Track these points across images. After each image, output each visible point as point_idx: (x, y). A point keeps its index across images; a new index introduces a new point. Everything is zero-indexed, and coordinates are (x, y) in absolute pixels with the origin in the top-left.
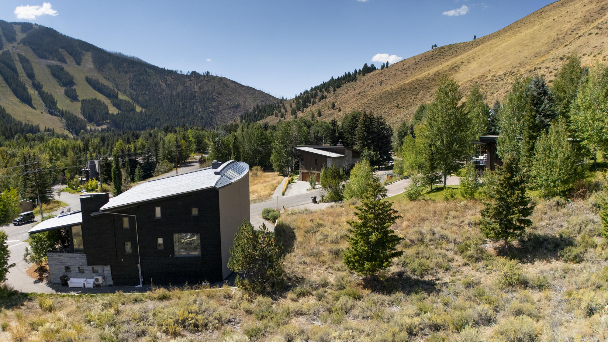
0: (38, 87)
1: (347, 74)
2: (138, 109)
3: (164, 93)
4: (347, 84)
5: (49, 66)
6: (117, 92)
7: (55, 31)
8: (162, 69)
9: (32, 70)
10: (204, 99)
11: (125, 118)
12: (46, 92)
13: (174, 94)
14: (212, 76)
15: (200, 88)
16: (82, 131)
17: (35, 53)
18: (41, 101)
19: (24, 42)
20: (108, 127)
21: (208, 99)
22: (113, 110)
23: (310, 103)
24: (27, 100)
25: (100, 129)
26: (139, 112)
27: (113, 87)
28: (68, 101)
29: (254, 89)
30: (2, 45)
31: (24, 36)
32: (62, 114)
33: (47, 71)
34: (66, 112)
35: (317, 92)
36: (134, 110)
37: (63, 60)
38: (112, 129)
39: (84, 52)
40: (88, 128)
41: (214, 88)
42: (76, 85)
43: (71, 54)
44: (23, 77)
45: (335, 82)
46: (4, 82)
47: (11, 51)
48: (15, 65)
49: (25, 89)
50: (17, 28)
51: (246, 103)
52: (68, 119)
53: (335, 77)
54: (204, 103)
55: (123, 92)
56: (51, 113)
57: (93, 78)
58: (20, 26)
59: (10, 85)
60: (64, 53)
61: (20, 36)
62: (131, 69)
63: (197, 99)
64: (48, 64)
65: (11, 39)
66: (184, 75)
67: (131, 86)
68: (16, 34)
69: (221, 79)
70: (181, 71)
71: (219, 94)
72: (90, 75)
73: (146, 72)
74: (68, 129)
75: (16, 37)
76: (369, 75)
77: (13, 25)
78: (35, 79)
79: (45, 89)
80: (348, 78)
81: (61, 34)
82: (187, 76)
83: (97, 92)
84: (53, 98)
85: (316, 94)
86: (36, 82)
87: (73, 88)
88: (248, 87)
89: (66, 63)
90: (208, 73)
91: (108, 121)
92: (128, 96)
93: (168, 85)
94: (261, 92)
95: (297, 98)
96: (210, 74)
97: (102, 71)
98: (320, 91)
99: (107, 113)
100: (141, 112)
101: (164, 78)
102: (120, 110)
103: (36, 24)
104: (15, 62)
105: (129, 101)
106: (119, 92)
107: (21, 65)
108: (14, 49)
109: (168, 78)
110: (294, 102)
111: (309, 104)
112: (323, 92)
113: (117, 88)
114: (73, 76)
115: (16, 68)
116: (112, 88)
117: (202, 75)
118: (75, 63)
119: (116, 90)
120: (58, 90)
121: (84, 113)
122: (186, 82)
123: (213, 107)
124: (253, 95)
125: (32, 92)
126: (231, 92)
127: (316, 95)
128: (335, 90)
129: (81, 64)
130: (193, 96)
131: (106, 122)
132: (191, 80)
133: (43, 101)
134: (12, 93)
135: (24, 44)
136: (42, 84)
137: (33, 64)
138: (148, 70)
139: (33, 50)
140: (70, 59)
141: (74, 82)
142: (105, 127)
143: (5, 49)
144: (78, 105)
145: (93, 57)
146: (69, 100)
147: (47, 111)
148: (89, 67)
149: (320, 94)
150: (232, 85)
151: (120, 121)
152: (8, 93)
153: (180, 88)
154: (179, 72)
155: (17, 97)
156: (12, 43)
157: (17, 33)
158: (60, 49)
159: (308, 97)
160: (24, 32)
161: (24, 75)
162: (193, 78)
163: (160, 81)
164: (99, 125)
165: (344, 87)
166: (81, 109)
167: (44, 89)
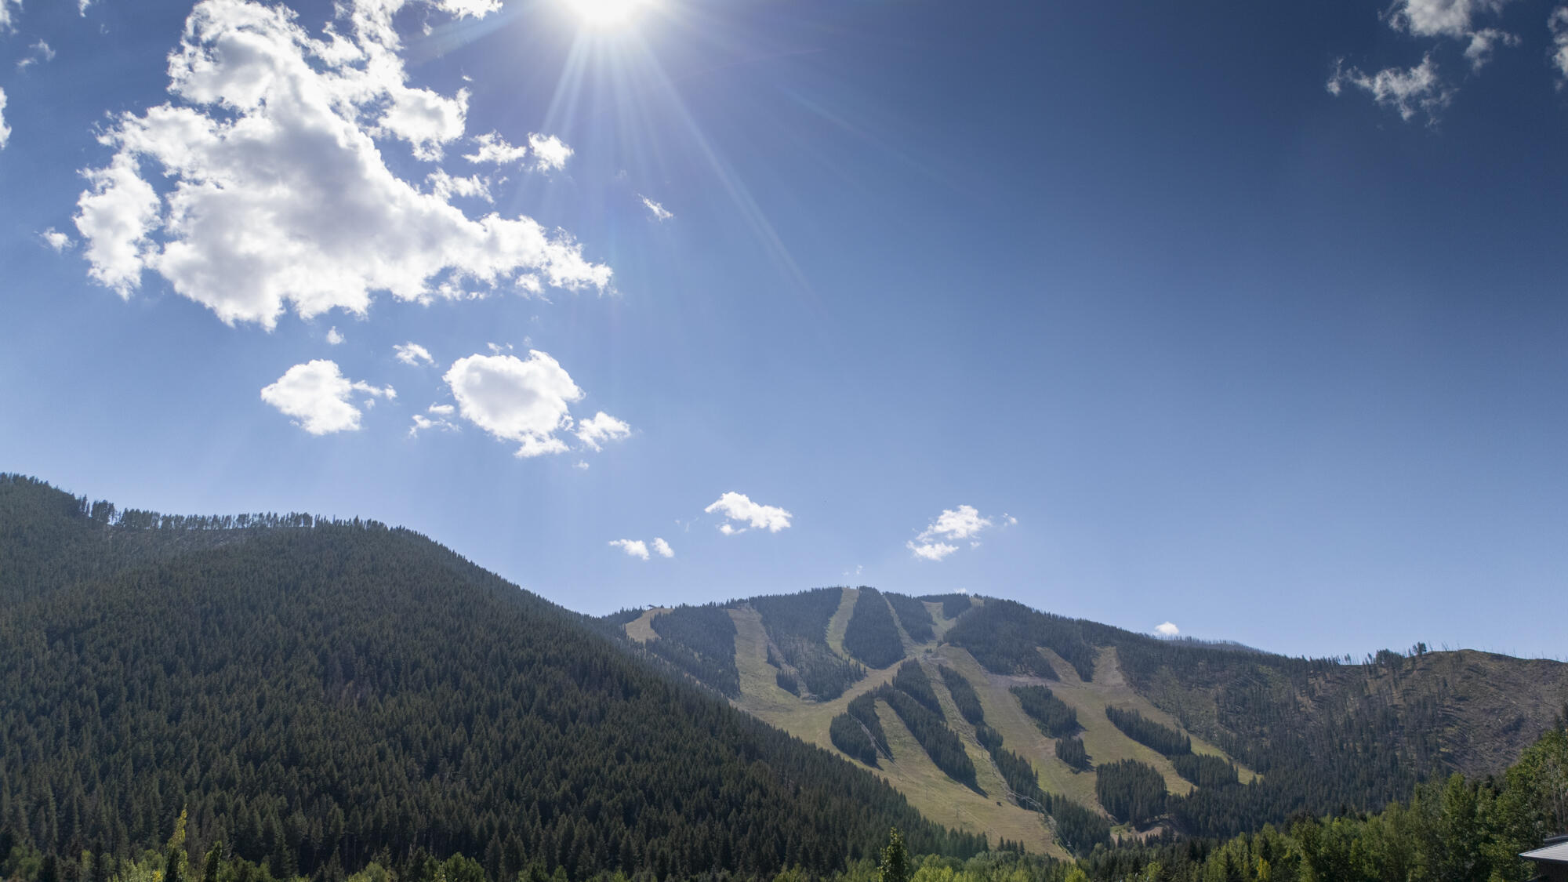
0: (990, 741)
2: (1245, 776)
3: (1311, 724)
5: (1015, 691)
6: (1188, 738)
7: (1023, 606)
8: (1298, 660)
9: (976, 701)
10: (1420, 722)
11: (1208, 804)
12: (1011, 752)
13: (1339, 723)
14: (1433, 653)
15: (1406, 693)
16: (1098, 846)
17: (979, 661)
18: (999, 775)
19: (952, 639)
20: (1164, 833)
21: (1433, 721)
22: (1178, 786)
24: (962, 774)
25: (1143, 840)
26: (1247, 783)
27: (1178, 726)
28: (1065, 771)
29: (1557, 664)
30: (902, 648)
31: (952, 623)
32: (1048, 805)
33: (1013, 702)
34: (1057, 798)
36: (1233, 780)
37: (1048, 673)
38: (1176, 834)
39: (1097, 648)
40: (1115, 837)
41: (1446, 685)
42: (1084, 729)
43: (1066, 656)
44: (955, 721)
46: (908, 732)
47: (921, 661)
48: (932, 693)
49: (958, 747)
50: (935, 610)
51: (1541, 710)
52: (1063, 818)
54: (1422, 735)
55: (1203, 736)
56: (1023, 804)
57: (1125, 710)
58: (942, 604)
59: (921, 740)
60: (1050, 655)
61: (943, 625)
62: (1218, 675)
63: (1402, 728)
64: (1014, 685)
65: (923, 635)
66: (1358, 667)
67: (1222, 718)
68: (932, 622)
69: (1460, 656)
70: (1348, 658)
71: (1460, 700)
72: (1116, 703)
73: (1258, 676)
74: (1064, 844)
75: (934, 628)
77: (925, 603)
78: (985, 724)
79: (1008, 746)
81: (1038, 612)
82: (1369, 669)
83: (1136, 744)
84: (1028, 767)
86: (986, 729)
87: (1075, 738)
88: (1538, 661)
89: (1055, 678)
90: (1422, 647)
91: (1166, 816)
92: (1217, 746)
93: (1321, 702)
96: (1429, 650)
97: (1147, 688)
99: (1164, 794)
100: (1253, 782)
101: (1307, 684)
102: (1196, 783)
103: (976, 596)
104: (933, 685)
105: (1219, 761)
106: (1193, 738)
107: (948, 694)
108: (929, 656)
109: (1318, 683)
113: (1186, 727)
114: (1074, 710)
115: (936, 700)
116: (1173, 728)
117: (1408, 656)
118: (1078, 678)
119: (1184, 733)
120: (1040, 747)
121: (1104, 801)
122: (1366, 683)
123: (1449, 741)
124: (1554, 680)
125: (977, 754)
126: (1492, 689)
129: (1094, 677)
130: (1390, 721)
131: (1161, 820)
132: (1381, 677)
133: (1004, 774)
134: (926, 757)
135: (953, 643)
136: (1001, 733)
137: (977, 689)
138: (1263, 669)
139: (975, 654)
140: (1065, 670)
141: (1081, 723)
142: (1157, 831)
143: (909, 658)
144: (1091, 778)
145: (1119, 657)
146: (1068, 770)
147: (1014, 800)
148: (1114, 682)
150: (1493, 667)
151: (1198, 814)
152: (918, 759)
153: (1353, 704)
154: (1343, 662)
155: (941, 766)
156: (925, 643)
157: (935, 619)
158: (1039, 649)
160: (952, 617)
161: (958, 714)
162: (1384, 671)
163: (1297, 693)
164: (1142, 828)
166: (1098, 789)
167: (1004, 746)
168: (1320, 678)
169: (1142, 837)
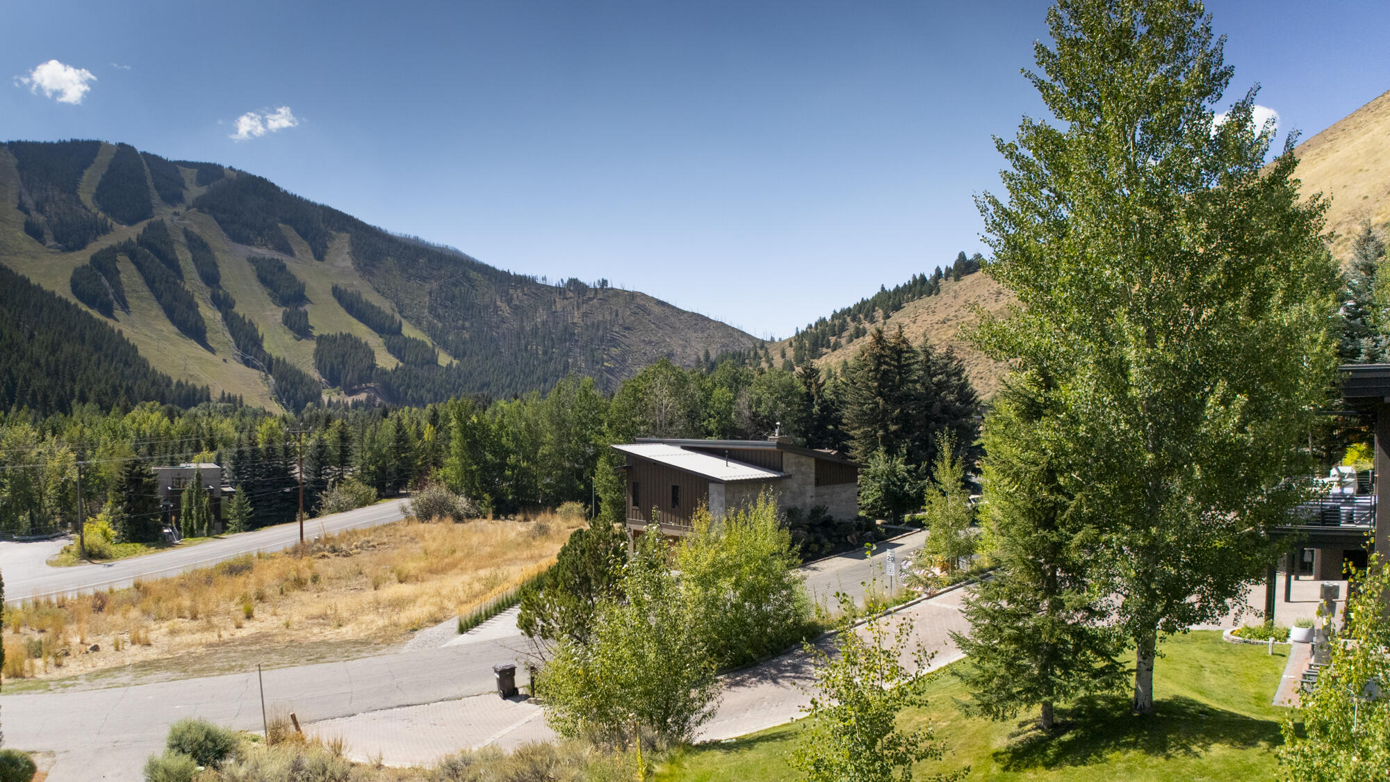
0: (223, 304)
1: (918, 278)
2: (444, 359)
3: (505, 326)
4: (917, 302)
5: (253, 260)
6: (400, 323)
7: (273, 184)
8: (503, 272)
9: (215, 265)
10: (592, 339)
11: (410, 378)
12: (241, 316)
13: (527, 328)
14: (612, 289)
15: (585, 315)
16: (309, 404)
17: (223, 229)
18: (228, 335)
19: (201, 205)
20: (368, 398)
21: (602, 341)
22: (386, 361)
23: (828, 347)
24: (195, 331)
25: (350, 403)
26: (445, 365)
27: (393, 310)
28: (288, 337)
29: (707, 319)
30: (151, 207)
31: (203, 190)
32: (270, 366)
33: (249, 271)
34: (278, 360)
35: (845, 321)
36: (433, 361)
37: (285, 249)
38: (379, 400)
39: (333, 233)
40: (325, 398)
41: (617, 315)
42: (311, 302)
43: (304, 236)
44: (192, 282)
45: (890, 297)
46: (146, 288)
47: (168, 223)
48: (174, 253)
49: (192, 306)
50: (189, 176)
51: (688, 350)
52: (281, 378)
53: (890, 287)
54: (592, 350)
55: (413, 321)
56: (247, 363)
57: (349, 290)
58: (196, 170)
59: (159, 298)
60: (289, 232)
61: (194, 191)
62: (435, 273)
63: (577, 341)
64: (253, 255)
65: (174, 198)
66: (551, 287)
67: (432, 309)
68: (184, 187)
69: (633, 295)
70: (544, 279)
71: (628, 328)
72: (342, 283)
73: (469, 280)
74: (279, 400)
75: (184, 192)
76: (968, 279)
77: (180, 168)
78: (220, 287)
79: (239, 309)
80: (918, 287)
81: (286, 192)
82: (560, 291)
83: (354, 321)
84: (256, 330)
85: (844, 326)
86: (221, 292)
87: (301, 309)
88: (694, 314)
89: (292, 254)
90: (605, 282)
91: (372, 385)
92: (424, 332)
93: (516, 309)
94: (722, 324)
95: (800, 336)
96: (609, 286)
97: (372, 274)
98: (853, 320)
99: (373, 366)
100: (450, 366)
101: (508, 294)
102: (402, 361)
103: (231, 168)
104: (176, 246)
105: (424, 344)
106: (404, 322)
107: (189, 256)
108: (176, 218)
109: (517, 294)
110: (791, 345)
111: (825, 350)
112: (860, 322)
113: (400, 312)
114: (304, 284)
115: (177, 261)
116: (389, 311)
117: (592, 286)
118: (312, 257)
119: (397, 317)
120: (268, 313)
121: (320, 366)
122: (555, 301)
123: (612, 358)
124: (703, 332)
125: (210, 314)
126: (653, 326)
127: (843, 328)
128: (887, 317)
129: (326, 257)
130: (568, 335)
131: (368, 388)
132: (566, 299)
133: (233, 334)
134: (161, 314)
135: (200, 209)
136: (234, 297)
137: (218, 255)
138: (473, 274)
139: (220, 222)
140: (301, 247)
141: (308, 296)
142: (362, 397)
143: (157, 218)
144: (310, 346)
145: (352, 243)
146: (291, 336)
147: (239, 359)
148: (343, 264)
149: (852, 326)
150: (657, 310)
151: (399, 387)
152: (153, 313)
153: (541, 316)
154: (540, 281)
155: (174, 321)
156: (174, 206)
157: (187, 184)
158: (280, 225)
159: (824, 334)
160: (204, 184)
161: (196, 275)
162: (571, 294)
163: (498, 299)
164: (351, 393)
165: (909, 308)
166: (315, 355)
167: (236, 309)
168: (519, 291)
169: (349, 400)
